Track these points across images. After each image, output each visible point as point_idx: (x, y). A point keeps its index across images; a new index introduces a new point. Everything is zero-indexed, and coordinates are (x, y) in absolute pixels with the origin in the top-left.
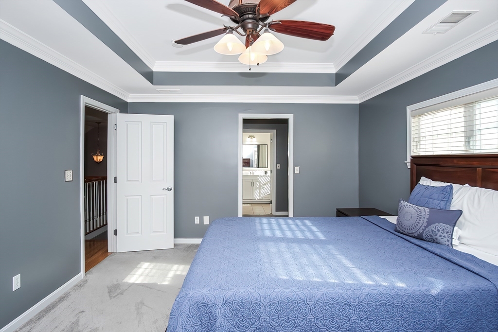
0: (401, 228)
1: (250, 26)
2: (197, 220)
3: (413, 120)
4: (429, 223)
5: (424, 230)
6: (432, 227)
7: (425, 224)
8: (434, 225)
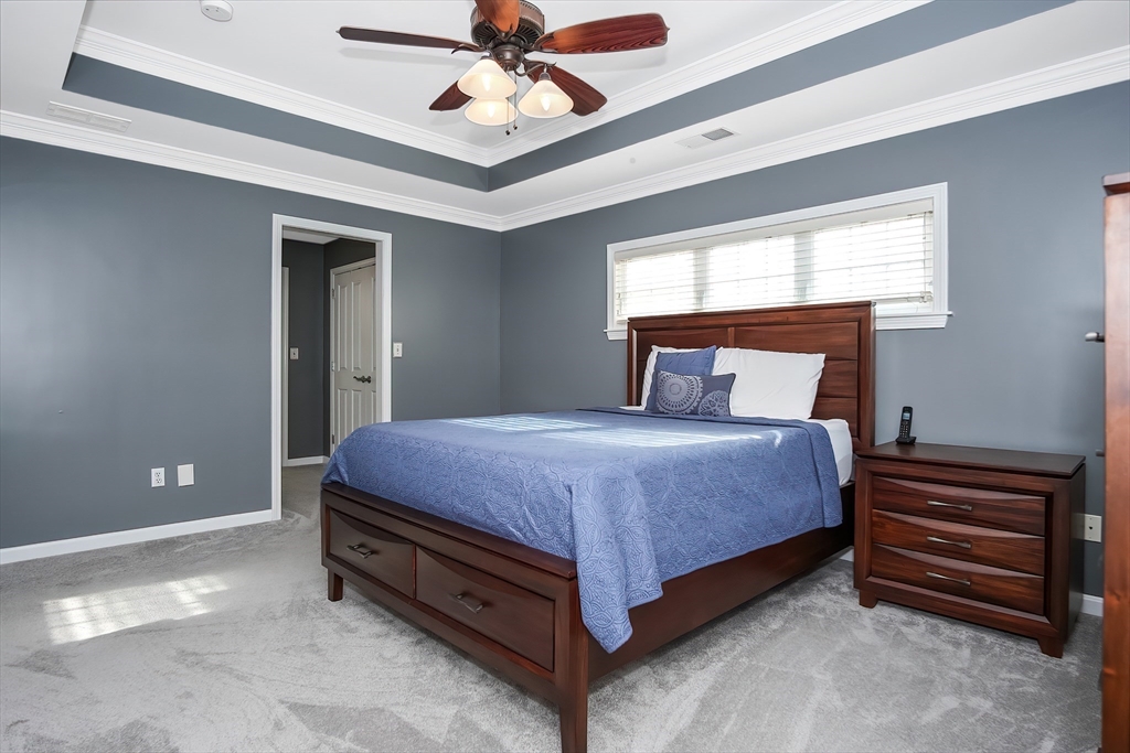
0: (667, 407)
1: (508, 56)
2: (158, 477)
3: (617, 267)
4: (705, 394)
5: (699, 402)
6: (709, 397)
7: (700, 395)
8: (711, 394)
